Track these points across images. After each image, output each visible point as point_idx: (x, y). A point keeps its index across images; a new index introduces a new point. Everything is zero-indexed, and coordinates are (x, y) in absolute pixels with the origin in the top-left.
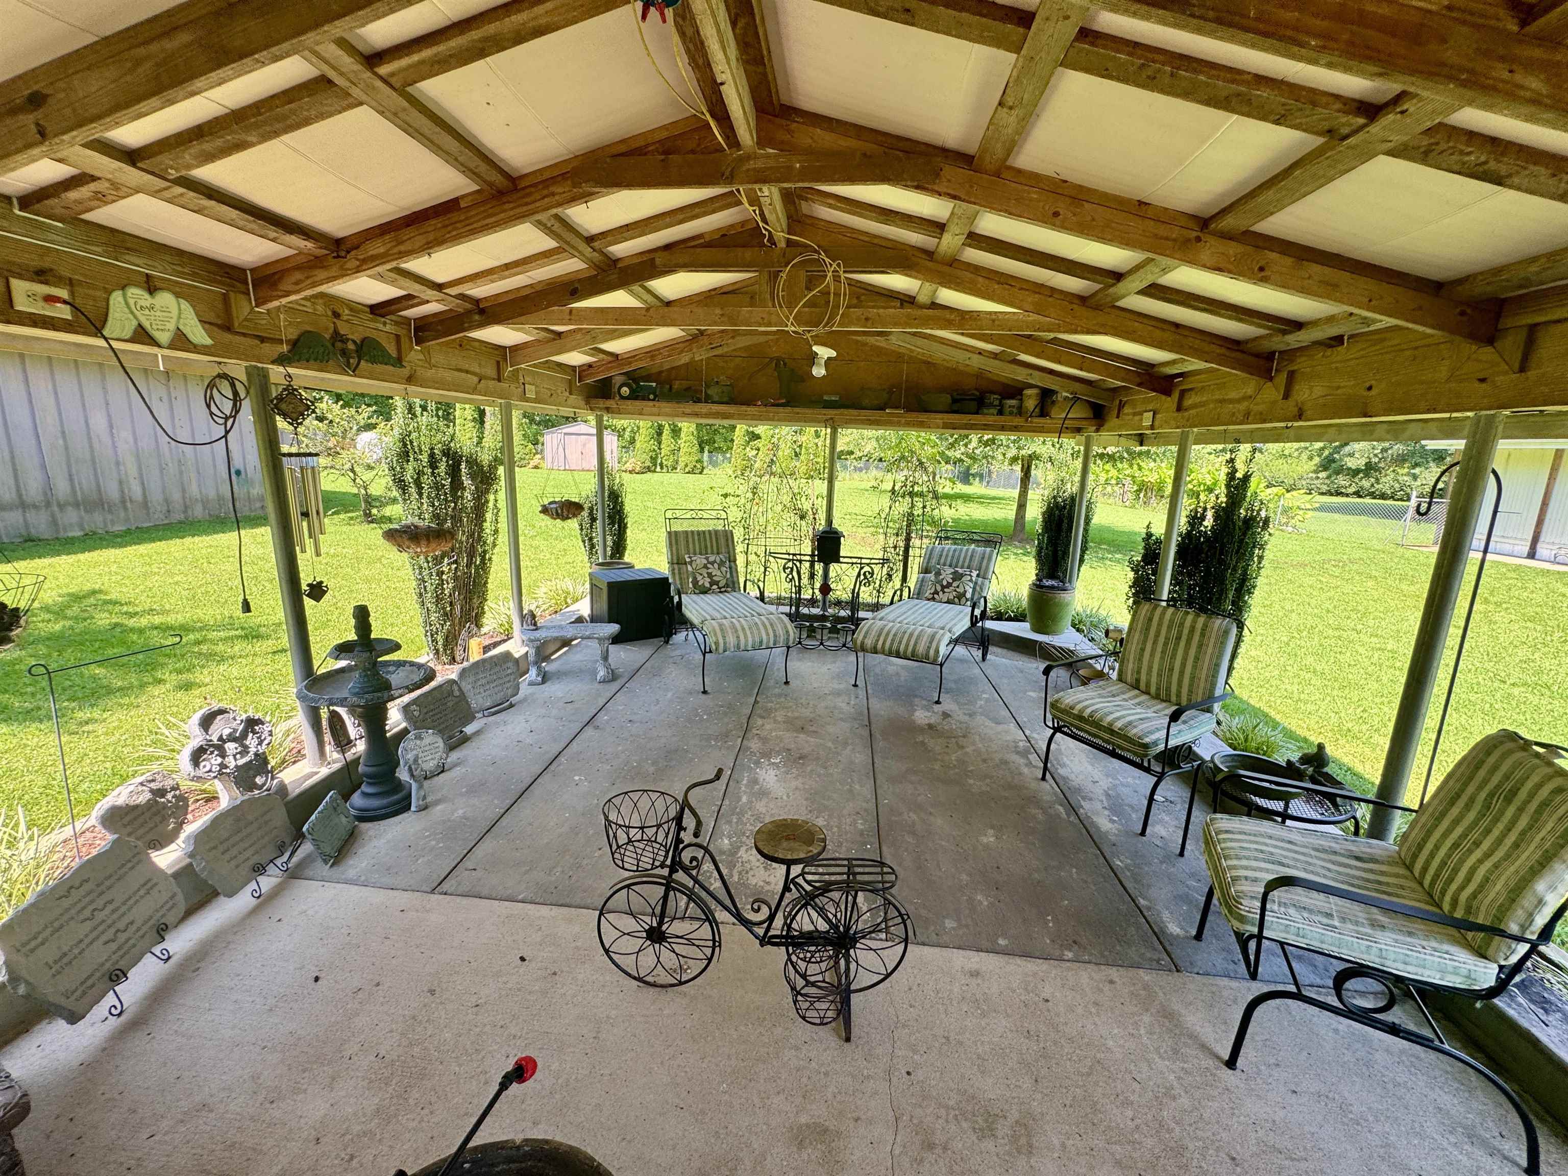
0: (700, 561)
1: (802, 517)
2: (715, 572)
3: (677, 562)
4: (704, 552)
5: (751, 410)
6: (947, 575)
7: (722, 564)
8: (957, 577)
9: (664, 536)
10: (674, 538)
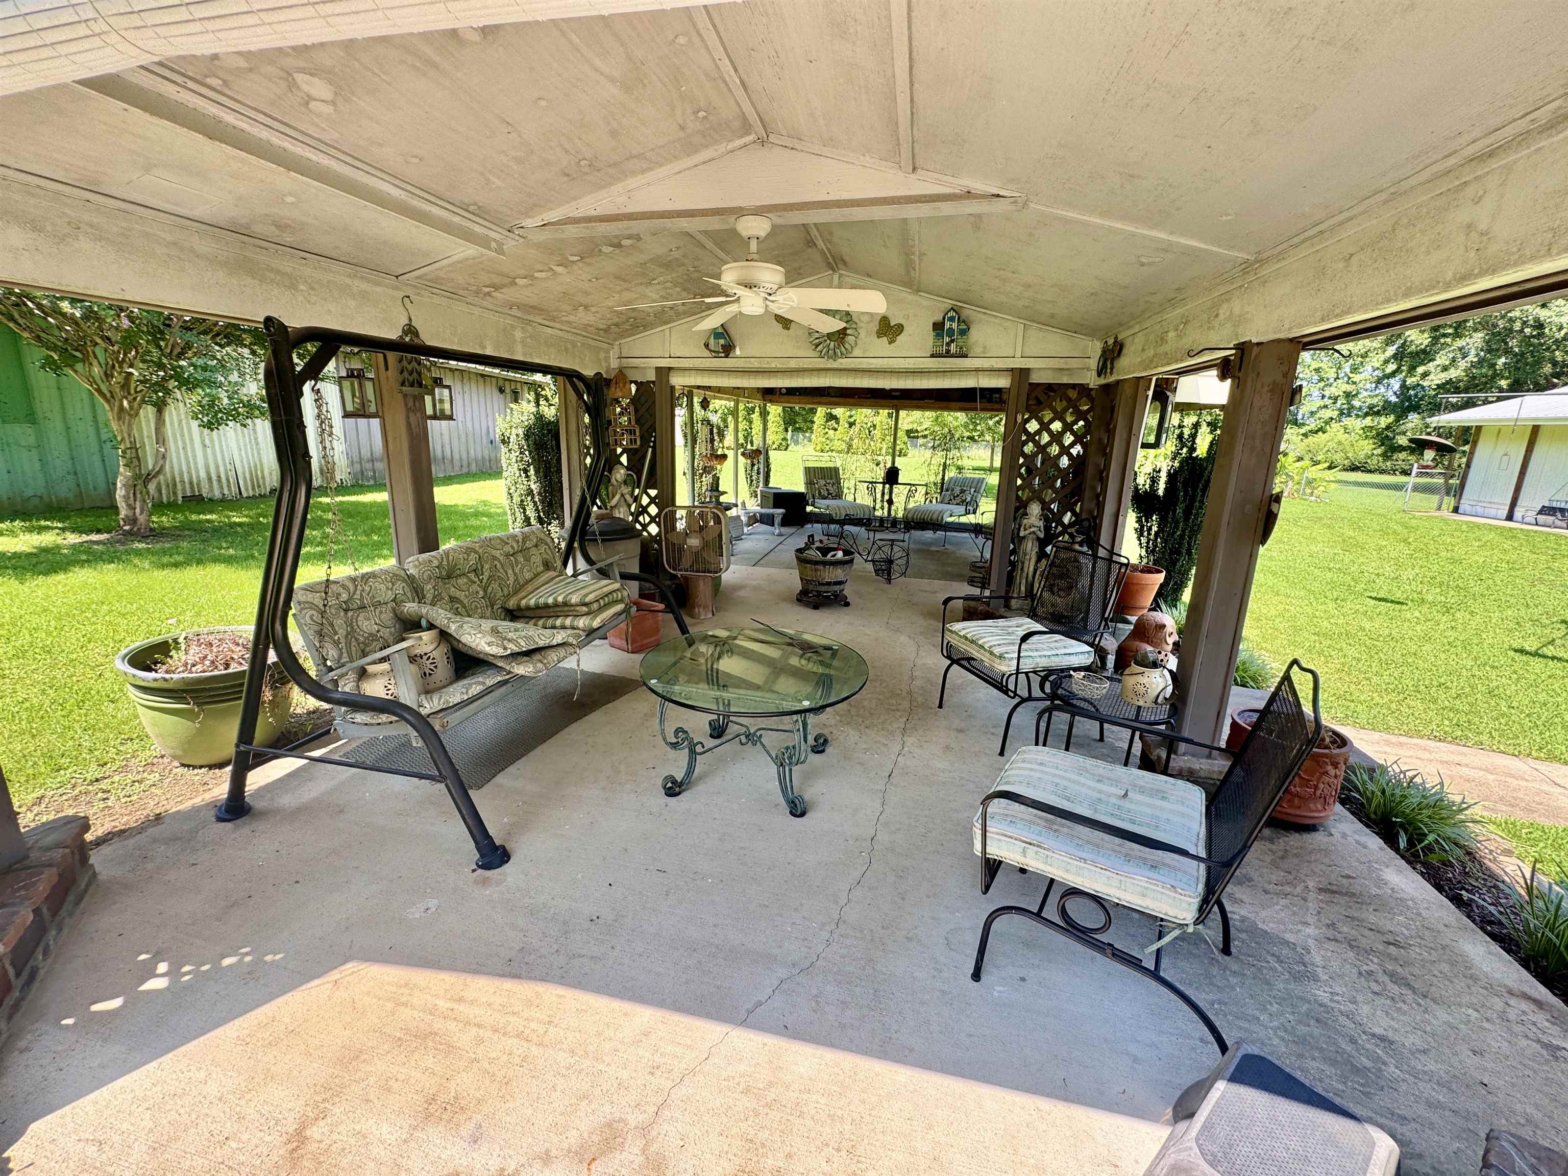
0: (822, 482)
1: (878, 465)
2: (829, 487)
3: (809, 483)
4: (823, 478)
5: (851, 400)
6: (957, 491)
7: (833, 484)
8: (963, 491)
9: (802, 469)
10: (808, 470)
